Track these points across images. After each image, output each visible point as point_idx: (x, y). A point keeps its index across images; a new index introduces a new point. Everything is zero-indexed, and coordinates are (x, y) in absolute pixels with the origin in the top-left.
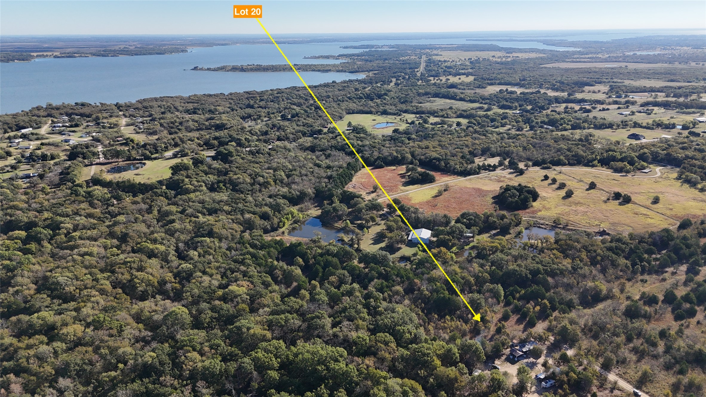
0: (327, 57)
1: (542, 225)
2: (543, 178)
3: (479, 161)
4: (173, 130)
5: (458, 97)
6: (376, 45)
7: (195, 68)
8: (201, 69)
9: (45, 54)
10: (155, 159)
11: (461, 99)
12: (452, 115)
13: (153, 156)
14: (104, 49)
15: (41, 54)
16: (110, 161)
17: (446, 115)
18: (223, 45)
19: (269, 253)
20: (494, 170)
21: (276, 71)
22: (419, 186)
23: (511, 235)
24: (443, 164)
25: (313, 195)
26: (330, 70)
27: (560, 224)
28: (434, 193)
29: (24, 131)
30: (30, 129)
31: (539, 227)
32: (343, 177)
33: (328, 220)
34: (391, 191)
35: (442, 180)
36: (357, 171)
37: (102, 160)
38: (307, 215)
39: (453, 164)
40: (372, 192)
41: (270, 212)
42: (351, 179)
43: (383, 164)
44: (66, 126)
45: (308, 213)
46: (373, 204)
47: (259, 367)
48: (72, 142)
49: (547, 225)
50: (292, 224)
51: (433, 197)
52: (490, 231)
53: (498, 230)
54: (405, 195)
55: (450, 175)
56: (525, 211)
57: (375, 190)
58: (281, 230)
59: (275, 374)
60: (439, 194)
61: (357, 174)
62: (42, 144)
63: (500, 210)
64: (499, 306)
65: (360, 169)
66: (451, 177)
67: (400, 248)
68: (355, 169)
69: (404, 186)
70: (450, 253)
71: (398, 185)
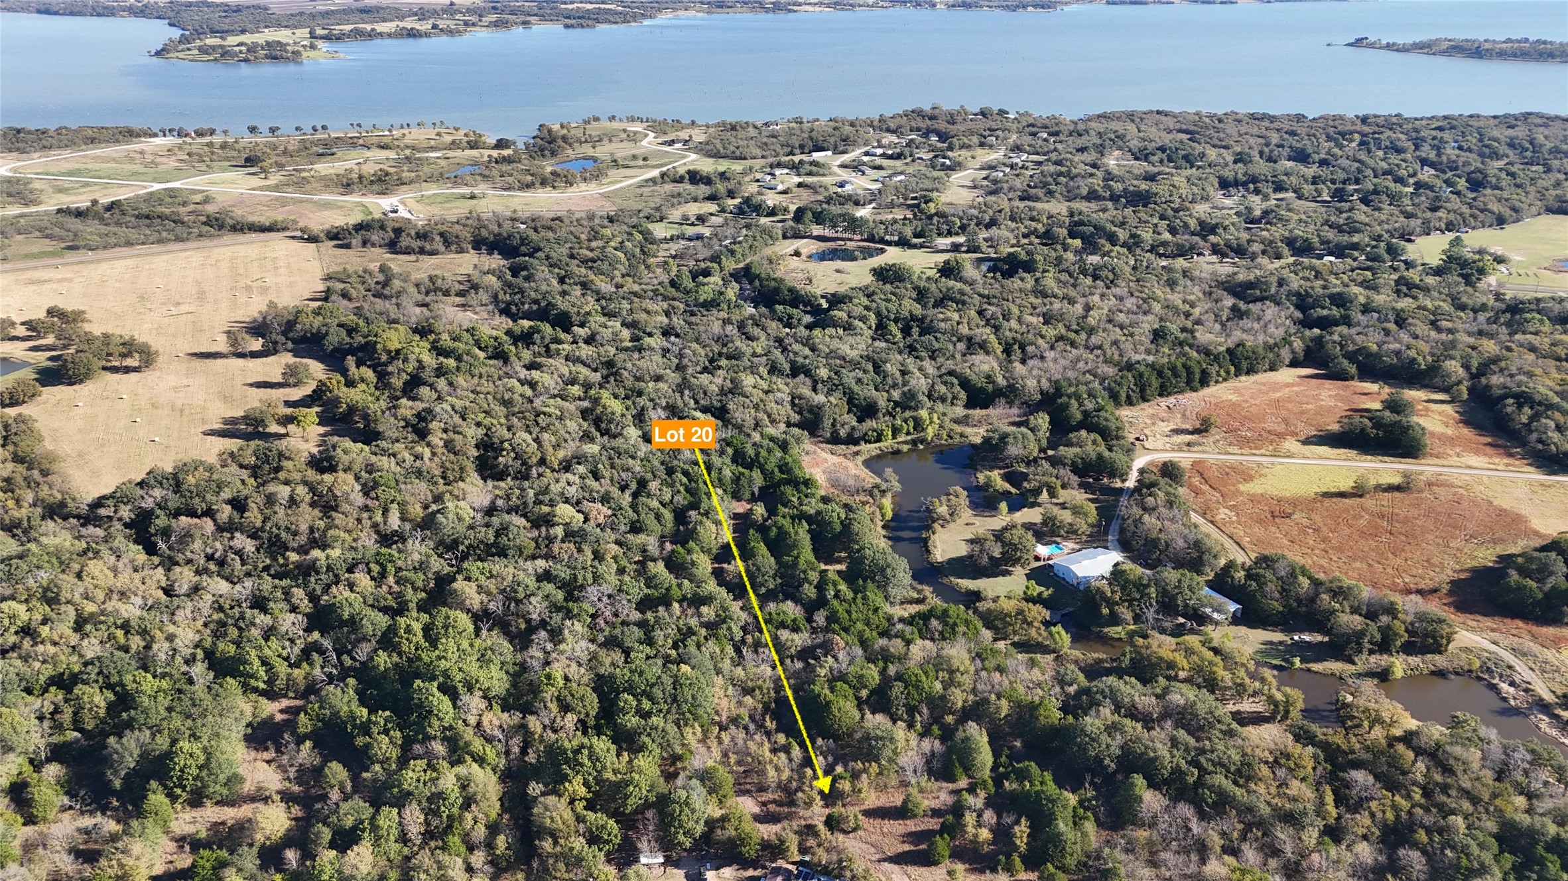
4: (1032, 192)
7: (1358, 43)
8: (1372, 46)
10: (914, 246)
13: (915, 241)
16: (839, 235)
23: (1347, 666)
24: (1525, 414)
25: (1036, 396)
28: (1346, 485)
29: (816, 156)
30: (829, 153)
31: (1493, 687)
32: (1160, 374)
33: (984, 459)
34: (1244, 442)
35: (1454, 460)
36: (1250, 371)
37: (828, 232)
38: (962, 435)
39: (1552, 424)
40: (1196, 431)
41: (882, 403)
42: (1196, 384)
43: (1353, 370)
44: (884, 156)
45: (968, 430)
46: (1100, 457)
47: (388, 641)
48: (848, 187)
49: (1527, 690)
50: (905, 442)
51: (1327, 495)
52: (1301, 631)
53: (1326, 639)
54: (1259, 464)
55: (1511, 455)
56: (1535, 629)
57: (1202, 429)
58: (864, 447)
59: (383, 660)
60: (1358, 492)
61: (1243, 378)
62: (800, 185)
63: (1450, 593)
64: (945, 785)
65: (1272, 368)
66: (1501, 461)
67: (1009, 573)
68: (1245, 365)
69: (1307, 442)
70: (1059, 628)
71: (1294, 434)
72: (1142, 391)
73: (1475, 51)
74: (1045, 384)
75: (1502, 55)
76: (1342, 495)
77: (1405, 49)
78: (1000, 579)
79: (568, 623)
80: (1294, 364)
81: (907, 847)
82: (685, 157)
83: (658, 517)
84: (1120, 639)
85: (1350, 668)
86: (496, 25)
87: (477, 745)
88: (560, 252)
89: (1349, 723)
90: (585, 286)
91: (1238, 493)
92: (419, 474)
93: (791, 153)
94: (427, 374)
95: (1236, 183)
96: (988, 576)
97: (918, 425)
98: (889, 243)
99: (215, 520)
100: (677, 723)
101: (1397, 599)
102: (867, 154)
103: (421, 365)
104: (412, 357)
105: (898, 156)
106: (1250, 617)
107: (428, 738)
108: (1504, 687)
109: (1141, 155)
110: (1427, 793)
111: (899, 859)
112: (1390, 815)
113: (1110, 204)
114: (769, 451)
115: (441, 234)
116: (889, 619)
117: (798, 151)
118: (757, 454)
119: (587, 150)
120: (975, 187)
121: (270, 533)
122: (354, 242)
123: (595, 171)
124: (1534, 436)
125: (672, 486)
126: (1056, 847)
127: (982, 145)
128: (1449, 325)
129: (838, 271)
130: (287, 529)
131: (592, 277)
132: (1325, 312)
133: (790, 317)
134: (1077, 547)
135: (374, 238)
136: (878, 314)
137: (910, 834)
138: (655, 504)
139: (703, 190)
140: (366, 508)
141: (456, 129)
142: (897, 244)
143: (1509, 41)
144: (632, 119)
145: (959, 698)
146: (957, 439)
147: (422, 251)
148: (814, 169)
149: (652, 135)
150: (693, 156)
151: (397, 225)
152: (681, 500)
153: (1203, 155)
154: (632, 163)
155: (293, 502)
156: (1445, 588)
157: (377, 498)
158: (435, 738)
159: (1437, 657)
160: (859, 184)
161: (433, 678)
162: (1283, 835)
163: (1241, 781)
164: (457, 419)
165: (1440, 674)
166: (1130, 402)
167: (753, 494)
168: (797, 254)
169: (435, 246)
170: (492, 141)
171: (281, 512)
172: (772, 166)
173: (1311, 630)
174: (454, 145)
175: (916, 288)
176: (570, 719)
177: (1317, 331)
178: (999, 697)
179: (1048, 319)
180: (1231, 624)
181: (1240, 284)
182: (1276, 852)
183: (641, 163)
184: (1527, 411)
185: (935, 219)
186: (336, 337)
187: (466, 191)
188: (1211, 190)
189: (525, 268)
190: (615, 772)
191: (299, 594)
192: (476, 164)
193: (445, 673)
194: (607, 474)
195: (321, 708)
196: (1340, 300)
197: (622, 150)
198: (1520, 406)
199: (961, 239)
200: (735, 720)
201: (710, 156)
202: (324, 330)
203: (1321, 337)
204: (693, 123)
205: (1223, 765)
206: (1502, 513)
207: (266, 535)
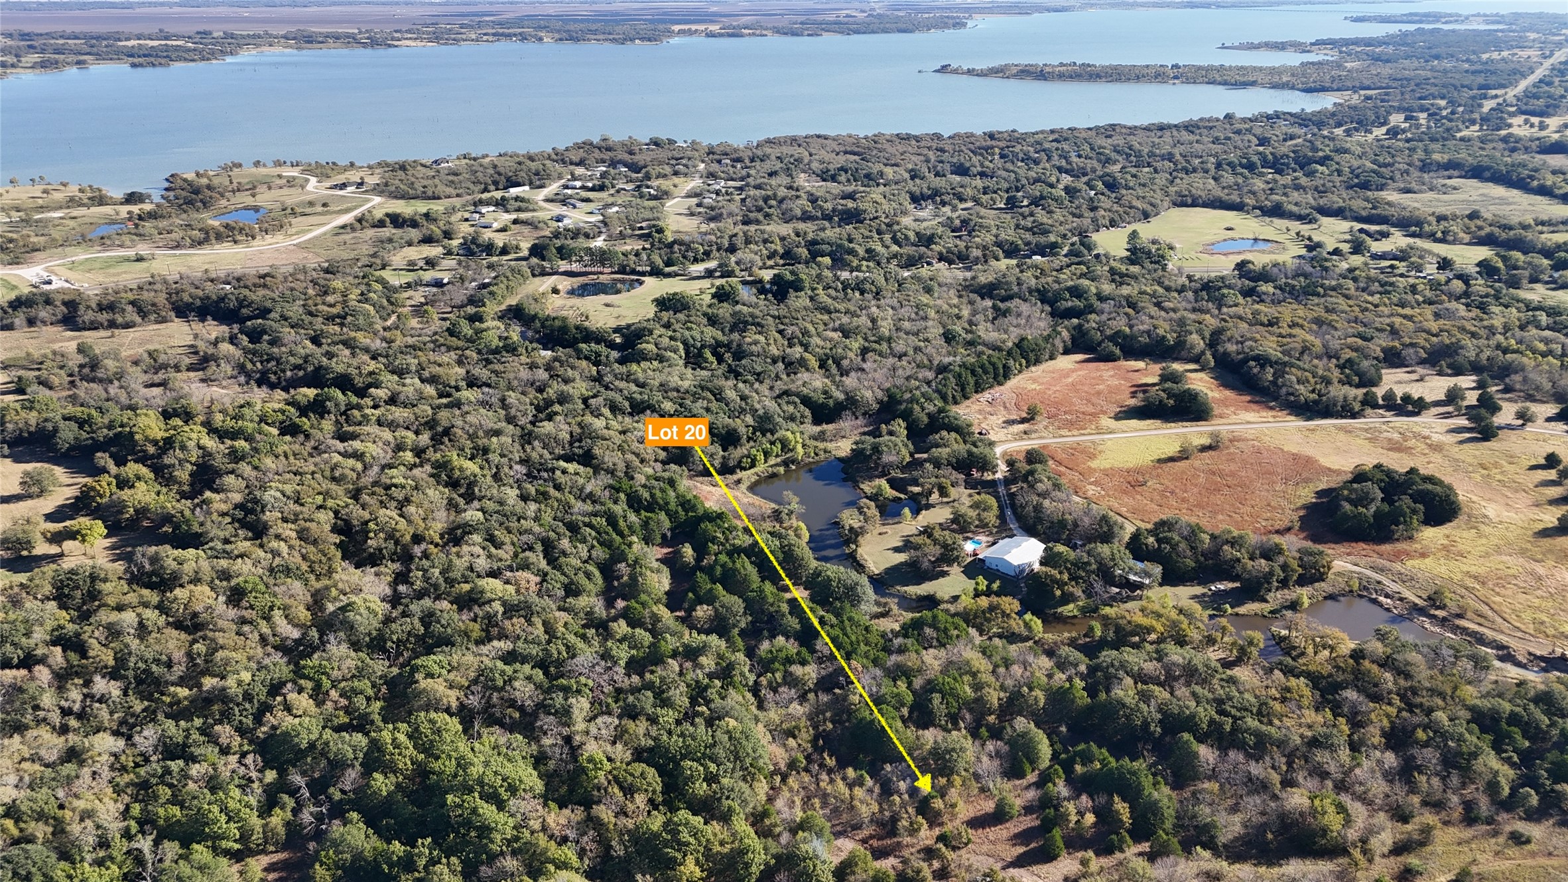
0: (1281, 47)
1: (1387, 596)
2: (1543, 462)
3: (1394, 381)
4: (752, 215)
5: (1535, 183)
6: (1450, 15)
7: (944, 69)
8: (956, 71)
9: (694, 27)
10: (669, 275)
11: (1544, 191)
12: (1462, 235)
13: (667, 270)
14: (803, 18)
15: (686, 27)
16: (588, 269)
17: (1439, 235)
18: (1056, 10)
19: (645, 524)
20: (1417, 414)
21: (1119, 80)
22: (1158, 423)
23: (1264, 605)
24: (1269, 373)
25: (876, 406)
26: (1253, 84)
27: (1443, 607)
28: (1172, 449)
29: (514, 191)
30: (527, 188)
31: (1375, 602)
32: (973, 373)
33: (858, 470)
34: (1070, 425)
35: (1233, 418)
36: (1037, 361)
37: (575, 267)
38: (825, 451)
39: (1294, 379)
40: (1023, 421)
41: (742, 430)
42: (1001, 378)
43: (1118, 351)
44: (583, 188)
45: (830, 446)
46: (970, 453)
47: (375, 760)
48: (566, 221)
49: (1401, 599)
50: (777, 465)
51: (1160, 461)
52: (1213, 582)
53: (1237, 585)
54: (1093, 442)
55: (1272, 408)
56: (1377, 548)
57: (1030, 417)
58: (740, 474)
59: (382, 783)
60: (1183, 455)
61: (1033, 369)
62: (515, 222)
63: (1301, 529)
64: (1017, 782)
65: (1052, 358)
66: (1268, 415)
67: (944, 574)
68: (1032, 356)
69: (1118, 417)
70: (1028, 616)
71: (1104, 413)
72: (963, 389)
73: (1040, 74)
74: (880, 394)
75: (1062, 77)
76: (1171, 459)
77: (982, 74)
78: (941, 580)
79: (573, 701)
80: (1066, 352)
81: (1021, 850)
82: (368, 200)
83: (588, 576)
84: (1075, 617)
85: (1266, 607)
86: (43, 65)
87: (554, 851)
88: (295, 310)
89: (1294, 653)
90: (348, 344)
91: (1092, 471)
92: (287, 571)
93: (486, 190)
94: (219, 462)
95: (924, 197)
96: (931, 579)
97: (785, 446)
98: (643, 274)
99: (49, 666)
100: (744, 779)
101: (1277, 539)
102: (566, 187)
103: (206, 453)
104: (191, 444)
105: (601, 188)
106: (1172, 578)
107: (493, 857)
108: (1381, 599)
109: (826, 176)
110: (1403, 697)
111: (1019, 862)
112: (1386, 723)
113: (827, 224)
114: (662, 490)
115: (133, 303)
116: (883, 635)
117: (492, 187)
118: (652, 495)
119: (245, 199)
120: (692, 214)
121: (136, 669)
122: (17, 322)
123: (274, 222)
124: (1284, 390)
125: (584, 541)
126: (1155, 815)
127: (676, 173)
128: (1171, 305)
129: (607, 305)
130: (157, 661)
131: (353, 334)
132: (1070, 304)
133: (598, 354)
134: (991, 539)
135: (43, 314)
136: (685, 343)
137: (1016, 836)
138: (576, 562)
139: (414, 234)
140: (243, 621)
141: (65, 185)
142: (651, 274)
143: (1062, 64)
144: (278, 164)
145: (994, 697)
146: (822, 456)
147: (112, 325)
148: (523, 205)
149: (313, 180)
150: (377, 200)
151: (67, 298)
152: (600, 553)
153: (881, 174)
154: (308, 210)
155: (142, 629)
156: (1297, 525)
157: (252, 607)
158: (502, 853)
159: (1323, 584)
160: (576, 217)
161: (471, 790)
162: (1321, 756)
163: (1265, 720)
164: (293, 506)
165: (1331, 597)
166: (956, 403)
167: (664, 536)
168: (555, 291)
169: (128, 318)
170: (118, 194)
171: (134, 644)
172: (475, 204)
173: (1221, 580)
174: (72, 202)
175: (705, 314)
176: (640, 800)
177: (1075, 321)
178: (1031, 689)
179: (846, 333)
180: (1161, 585)
181: (984, 286)
182: (1324, 775)
183: (320, 209)
184: (1270, 371)
185: (676, 247)
186: (68, 434)
187: (131, 253)
188: (906, 203)
189: (264, 332)
190: (722, 844)
191: (225, 732)
192: (113, 222)
193: (480, 782)
194: (507, 540)
195: (337, 853)
196: (1076, 292)
197: (292, 197)
198: (1262, 366)
199: (712, 264)
200: (792, 765)
201: (396, 197)
202: (50, 426)
203: (1080, 326)
204: (352, 164)
205: (1246, 710)
206: (1296, 457)
207: (130, 673)
